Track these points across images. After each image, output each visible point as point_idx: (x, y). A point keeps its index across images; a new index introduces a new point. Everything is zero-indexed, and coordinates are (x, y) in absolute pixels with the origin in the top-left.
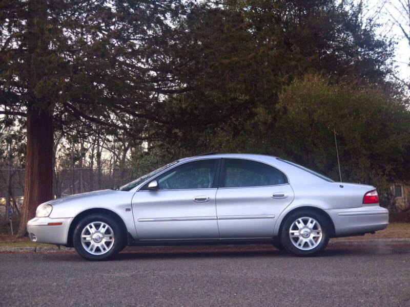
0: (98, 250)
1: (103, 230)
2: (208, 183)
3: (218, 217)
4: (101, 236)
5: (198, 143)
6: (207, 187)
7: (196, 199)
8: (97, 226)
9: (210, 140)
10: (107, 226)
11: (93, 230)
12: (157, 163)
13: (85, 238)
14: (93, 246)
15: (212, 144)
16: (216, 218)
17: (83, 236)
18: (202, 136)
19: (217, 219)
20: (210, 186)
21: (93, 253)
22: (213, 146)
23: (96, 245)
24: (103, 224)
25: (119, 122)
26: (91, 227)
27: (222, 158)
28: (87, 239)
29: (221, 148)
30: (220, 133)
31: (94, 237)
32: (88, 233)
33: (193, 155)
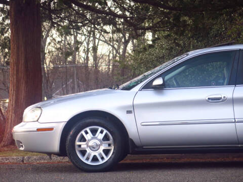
0: (95, 159)
1: (100, 136)
2: (224, 79)
3: (236, 120)
4: (99, 143)
5: (212, 33)
6: (222, 84)
7: (209, 99)
8: (94, 132)
9: (226, 29)
10: (105, 131)
11: (88, 136)
12: (163, 57)
13: (80, 146)
14: (89, 155)
15: (229, 33)
16: (234, 120)
17: (78, 143)
18: (216, 24)
19: (235, 122)
20: (225, 84)
21: (89, 162)
22: (230, 36)
23: (93, 154)
24: (100, 129)
25: (118, 10)
26: (87, 133)
27: (240, 50)
28: (82, 146)
29: (239, 37)
30: (238, 20)
31: (91, 144)
32: (83, 139)
33: (205, 47)
